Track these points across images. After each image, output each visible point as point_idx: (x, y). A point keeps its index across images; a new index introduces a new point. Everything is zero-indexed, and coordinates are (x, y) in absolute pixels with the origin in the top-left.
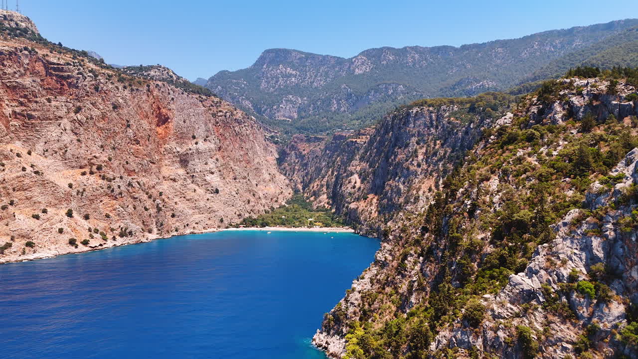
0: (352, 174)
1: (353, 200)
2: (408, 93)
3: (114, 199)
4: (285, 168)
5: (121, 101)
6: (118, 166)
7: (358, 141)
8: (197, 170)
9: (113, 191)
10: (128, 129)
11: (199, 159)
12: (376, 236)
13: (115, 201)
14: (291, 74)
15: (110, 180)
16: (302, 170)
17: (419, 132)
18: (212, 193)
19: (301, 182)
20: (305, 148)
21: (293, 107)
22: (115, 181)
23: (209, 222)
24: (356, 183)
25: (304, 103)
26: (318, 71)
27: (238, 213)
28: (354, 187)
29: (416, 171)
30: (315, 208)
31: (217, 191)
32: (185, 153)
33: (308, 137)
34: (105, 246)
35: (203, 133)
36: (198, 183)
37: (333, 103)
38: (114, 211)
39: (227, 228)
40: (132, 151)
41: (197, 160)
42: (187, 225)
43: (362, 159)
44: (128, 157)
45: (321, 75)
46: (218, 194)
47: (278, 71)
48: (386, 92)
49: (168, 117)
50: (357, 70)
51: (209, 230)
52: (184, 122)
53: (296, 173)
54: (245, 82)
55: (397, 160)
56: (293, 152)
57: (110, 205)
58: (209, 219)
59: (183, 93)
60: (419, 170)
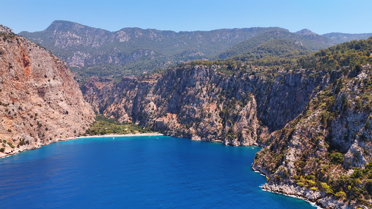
0: (149, 102)
1: (154, 117)
2: (157, 56)
3: (11, 119)
4: (86, 98)
5: (4, 49)
6: (6, 96)
7: (150, 82)
8: (52, 99)
9: (9, 113)
10: (11, 69)
11: (52, 91)
12: (182, 136)
13: (11, 120)
14: (76, 38)
15: (6, 106)
16: (99, 99)
17: (200, 79)
18: (64, 114)
19: (98, 107)
20: (100, 86)
21: (81, 59)
22: (9, 106)
23: (68, 133)
24: (153, 107)
25: (89, 57)
26: (94, 38)
27: (82, 127)
28: (153, 109)
29: (203, 100)
30: (121, 122)
31: (67, 113)
32: (41, 87)
33: (100, 78)
34: (14, 152)
35: (51, 74)
36: (54, 107)
37: (109, 58)
38: (13, 127)
39: (79, 136)
40: (14, 85)
41: (51, 92)
42: (56, 135)
43: (154, 93)
44: (12, 89)
45: (96, 40)
46: (68, 115)
47: (67, 35)
48: (144, 54)
49: (29, 62)
50: (121, 39)
51: (69, 138)
52: (39, 66)
53: (94, 101)
54: (42, 41)
55: (189, 94)
56: (91, 88)
57: (9, 123)
58: (68, 131)
59: (36, 46)
60: (205, 99)
